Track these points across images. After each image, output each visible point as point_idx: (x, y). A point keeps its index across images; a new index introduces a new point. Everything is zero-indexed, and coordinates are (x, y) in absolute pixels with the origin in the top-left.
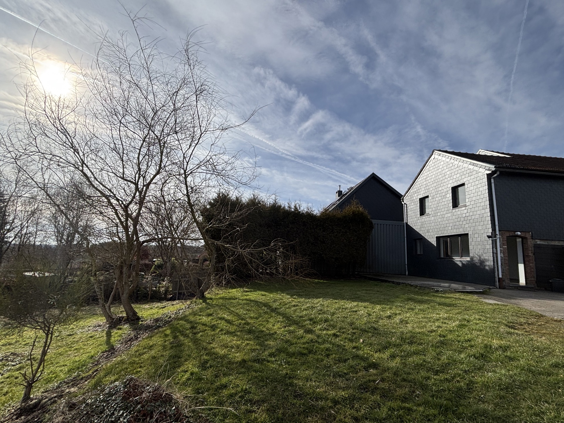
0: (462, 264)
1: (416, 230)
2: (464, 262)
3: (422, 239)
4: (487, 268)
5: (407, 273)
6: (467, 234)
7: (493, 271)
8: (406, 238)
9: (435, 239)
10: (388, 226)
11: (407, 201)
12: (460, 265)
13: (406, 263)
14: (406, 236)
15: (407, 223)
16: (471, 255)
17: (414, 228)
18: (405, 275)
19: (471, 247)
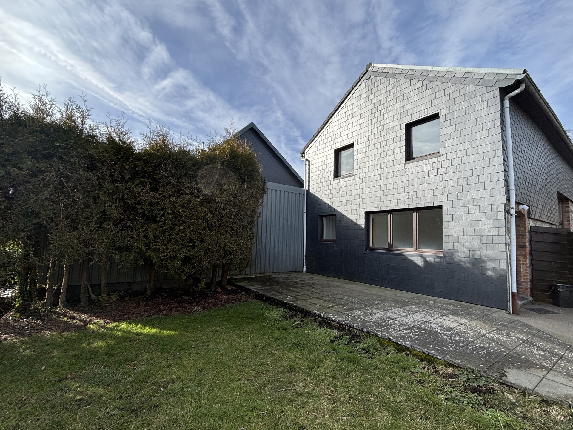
0: (426, 262)
1: (325, 201)
2: (428, 259)
3: (335, 215)
4: (490, 273)
5: (305, 268)
6: (440, 207)
7: (503, 280)
8: (305, 214)
9: (363, 216)
10: (282, 193)
11: (310, 155)
12: (420, 262)
13: (305, 254)
14: (305, 211)
15: (308, 191)
16: (447, 245)
17: (321, 198)
18: (303, 272)
19: (445, 231)
